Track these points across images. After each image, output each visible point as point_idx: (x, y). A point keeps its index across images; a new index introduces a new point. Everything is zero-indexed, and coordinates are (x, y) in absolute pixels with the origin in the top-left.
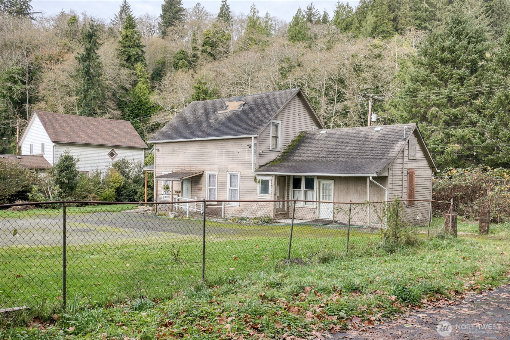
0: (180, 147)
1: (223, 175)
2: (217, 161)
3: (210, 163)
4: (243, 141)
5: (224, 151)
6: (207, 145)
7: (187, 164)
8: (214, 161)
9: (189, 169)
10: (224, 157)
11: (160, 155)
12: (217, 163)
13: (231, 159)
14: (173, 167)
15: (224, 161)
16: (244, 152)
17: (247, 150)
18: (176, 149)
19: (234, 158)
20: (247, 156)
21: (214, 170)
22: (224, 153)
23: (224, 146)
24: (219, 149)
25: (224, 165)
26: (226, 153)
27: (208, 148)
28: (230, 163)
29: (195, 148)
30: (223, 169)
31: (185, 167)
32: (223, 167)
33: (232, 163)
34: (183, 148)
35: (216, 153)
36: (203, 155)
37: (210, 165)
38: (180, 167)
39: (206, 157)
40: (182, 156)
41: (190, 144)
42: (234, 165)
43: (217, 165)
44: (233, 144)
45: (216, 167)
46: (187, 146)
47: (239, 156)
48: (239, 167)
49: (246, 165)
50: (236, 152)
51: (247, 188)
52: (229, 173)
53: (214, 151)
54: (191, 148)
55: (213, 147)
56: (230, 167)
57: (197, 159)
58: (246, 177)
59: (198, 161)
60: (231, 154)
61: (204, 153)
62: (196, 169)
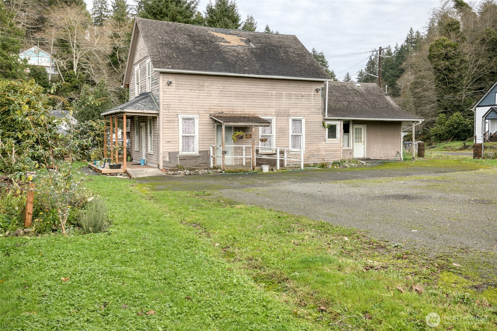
0: (214, 82)
1: (282, 120)
2: (274, 104)
3: (264, 106)
4: (309, 84)
5: (284, 93)
6: (259, 84)
7: (226, 105)
8: (269, 104)
9: (231, 113)
10: (284, 99)
11: (172, 90)
12: (274, 106)
13: (294, 102)
14: (201, 109)
15: (283, 104)
16: (310, 96)
17: (312, 93)
18: (206, 84)
19: (297, 102)
20: (312, 100)
21: (270, 115)
22: (284, 95)
23: (284, 88)
24: (277, 90)
25: (284, 109)
26: (287, 95)
27: (261, 88)
28: (292, 107)
29: (241, 86)
30: (283, 113)
31: (224, 110)
32: (282, 111)
33: (294, 107)
34: (219, 85)
35: (274, 94)
36: (253, 96)
37: (264, 109)
38: (212, 110)
39: (257, 99)
40: (218, 95)
41: (233, 81)
42: (297, 109)
43: (274, 109)
44: (296, 86)
45: (273, 110)
46: (226, 83)
47: (303, 100)
48: (303, 111)
49: (312, 109)
50: (300, 95)
51: (314, 133)
52: (291, 117)
53: (270, 92)
54: (234, 86)
55: (268, 87)
56: (292, 111)
57: (244, 101)
58: (312, 123)
59: (245, 103)
60: (293, 97)
61: (255, 94)
62: (243, 113)
